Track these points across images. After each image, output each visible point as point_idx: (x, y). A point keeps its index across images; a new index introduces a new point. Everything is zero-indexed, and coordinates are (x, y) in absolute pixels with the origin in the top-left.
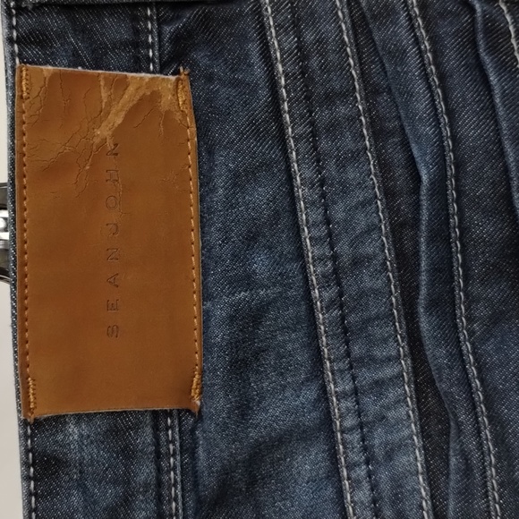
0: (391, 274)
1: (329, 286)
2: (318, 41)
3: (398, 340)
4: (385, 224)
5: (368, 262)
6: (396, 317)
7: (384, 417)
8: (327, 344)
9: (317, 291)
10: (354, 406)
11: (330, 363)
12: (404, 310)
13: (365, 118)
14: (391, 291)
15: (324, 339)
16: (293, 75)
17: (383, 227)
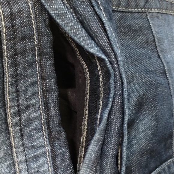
0: (42, 111)
1: (16, 117)
2: (19, 12)
3: (44, 139)
4: (40, 91)
5: (33, 106)
6: (44, 129)
7: (38, 171)
8: (14, 141)
9: (10, 119)
10: (26, 167)
11: (15, 149)
12: (47, 126)
13: (37, 47)
14: (41, 118)
15: (12, 139)
16: (9, 28)
17: (39, 92)
